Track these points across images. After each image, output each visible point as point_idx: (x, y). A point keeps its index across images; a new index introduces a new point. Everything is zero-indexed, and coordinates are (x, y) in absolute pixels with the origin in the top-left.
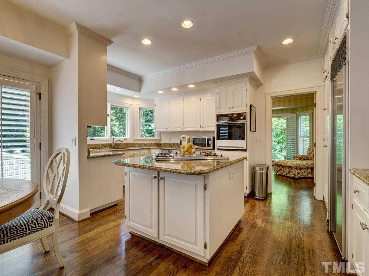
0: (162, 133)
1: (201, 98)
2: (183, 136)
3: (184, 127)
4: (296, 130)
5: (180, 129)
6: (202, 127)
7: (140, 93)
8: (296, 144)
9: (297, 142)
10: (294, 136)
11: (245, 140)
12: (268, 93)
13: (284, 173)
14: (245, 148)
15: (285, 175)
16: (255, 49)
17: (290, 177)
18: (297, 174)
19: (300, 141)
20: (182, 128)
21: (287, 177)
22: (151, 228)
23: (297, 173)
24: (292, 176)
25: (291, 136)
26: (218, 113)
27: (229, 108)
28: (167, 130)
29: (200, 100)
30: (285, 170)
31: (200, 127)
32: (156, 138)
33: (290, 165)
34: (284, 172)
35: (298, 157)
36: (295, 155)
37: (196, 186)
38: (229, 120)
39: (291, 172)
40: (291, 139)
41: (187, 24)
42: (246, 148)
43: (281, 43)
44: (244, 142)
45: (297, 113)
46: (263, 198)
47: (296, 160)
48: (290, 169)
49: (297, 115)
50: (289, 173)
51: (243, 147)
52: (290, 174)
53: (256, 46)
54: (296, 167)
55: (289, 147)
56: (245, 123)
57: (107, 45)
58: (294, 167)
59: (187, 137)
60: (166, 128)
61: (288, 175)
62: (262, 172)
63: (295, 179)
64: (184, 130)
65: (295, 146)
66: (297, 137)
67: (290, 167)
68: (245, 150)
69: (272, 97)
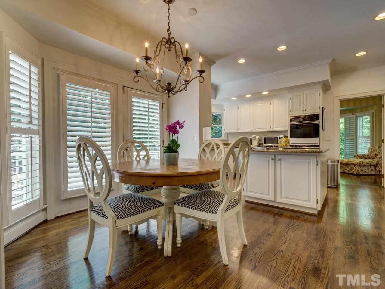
0: (228, 134)
1: (271, 103)
2: (254, 136)
3: (254, 128)
4: (355, 130)
5: (250, 130)
6: (272, 128)
7: (215, 99)
8: (355, 144)
9: (356, 142)
10: (353, 136)
11: (318, 137)
12: (336, 97)
13: (345, 171)
14: (318, 144)
15: (347, 172)
16: (330, 61)
17: (353, 174)
18: (360, 171)
19: (360, 141)
20: (252, 129)
21: (349, 174)
22: (268, 194)
23: (360, 169)
24: (355, 173)
25: (349, 136)
26: (291, 115)
27: (302, 110)
28: (237, 132)
29: (270, 104)
30: (347, 168)
31: (270, 128)
32: (224, 139)
33: (352, 162)
34: (346, 169)
35: (359, 156)
36: (355, 154)
37: (309, 163)
38: (302, 121)
39: (353, 169)
40: (349, 140)
41: (282, 48)
42: (320, 144)
43: (355, 55)
44: (317, 139)
45: (356, 114)
46: (336, 186)
47: (357, 158)
48: (352, 166)
49: (356, 115)
50: (351, 170)
51: (317, 143)
52: (353, 171)
53: (332, 59)
54: (359, 164)
55: (347, 147)
56: (318, 123)
57: (212, 65)
58: (357, 165)
59: (257, 137)
60: (236, 129)
61: (351, 172)
62: (334, 164)
63: (358, 175)
64: (254, 131)
65: (355, 146)
66: (356, 138)
67: (353, 164)
68: (318, 145)
69: (340, 100)
